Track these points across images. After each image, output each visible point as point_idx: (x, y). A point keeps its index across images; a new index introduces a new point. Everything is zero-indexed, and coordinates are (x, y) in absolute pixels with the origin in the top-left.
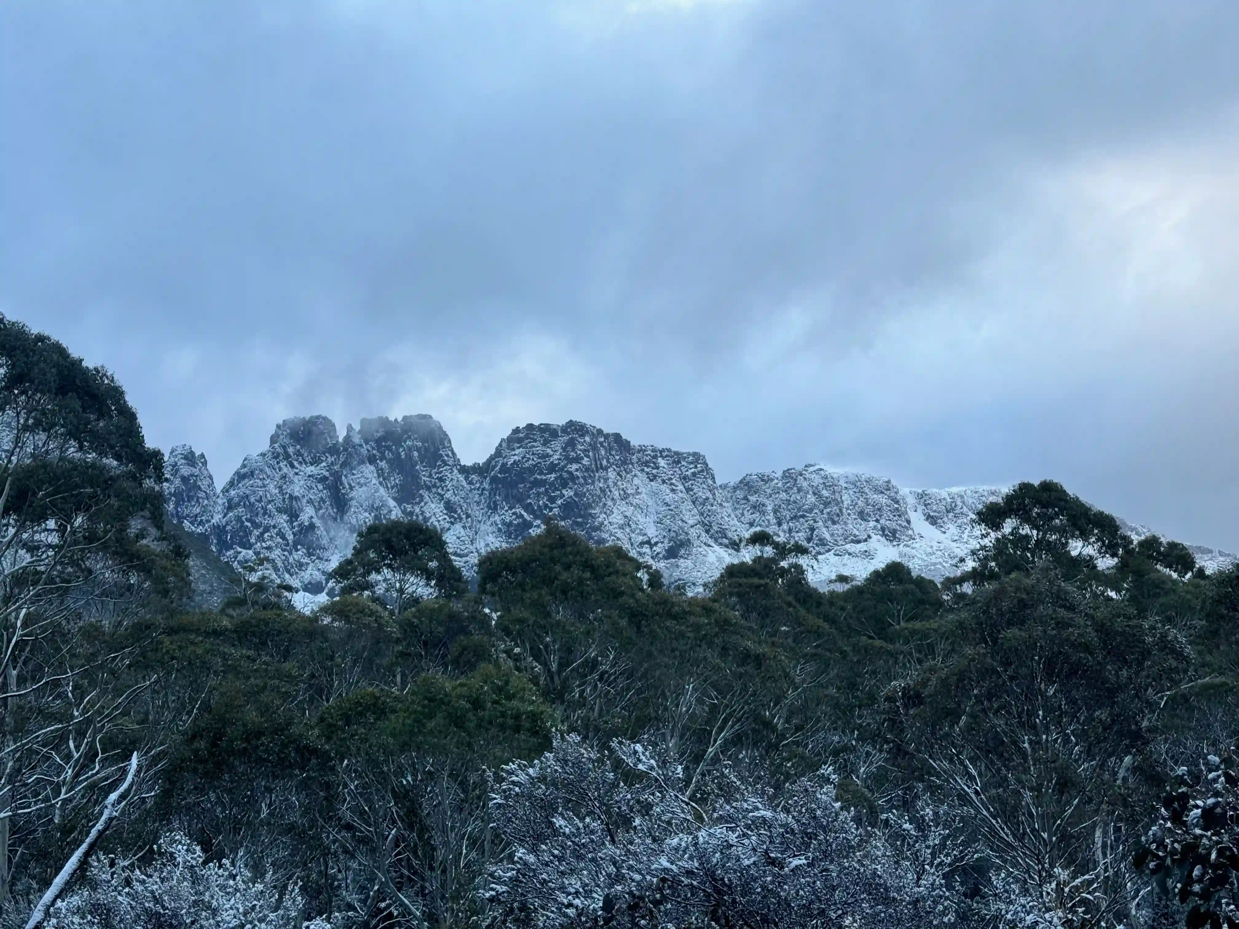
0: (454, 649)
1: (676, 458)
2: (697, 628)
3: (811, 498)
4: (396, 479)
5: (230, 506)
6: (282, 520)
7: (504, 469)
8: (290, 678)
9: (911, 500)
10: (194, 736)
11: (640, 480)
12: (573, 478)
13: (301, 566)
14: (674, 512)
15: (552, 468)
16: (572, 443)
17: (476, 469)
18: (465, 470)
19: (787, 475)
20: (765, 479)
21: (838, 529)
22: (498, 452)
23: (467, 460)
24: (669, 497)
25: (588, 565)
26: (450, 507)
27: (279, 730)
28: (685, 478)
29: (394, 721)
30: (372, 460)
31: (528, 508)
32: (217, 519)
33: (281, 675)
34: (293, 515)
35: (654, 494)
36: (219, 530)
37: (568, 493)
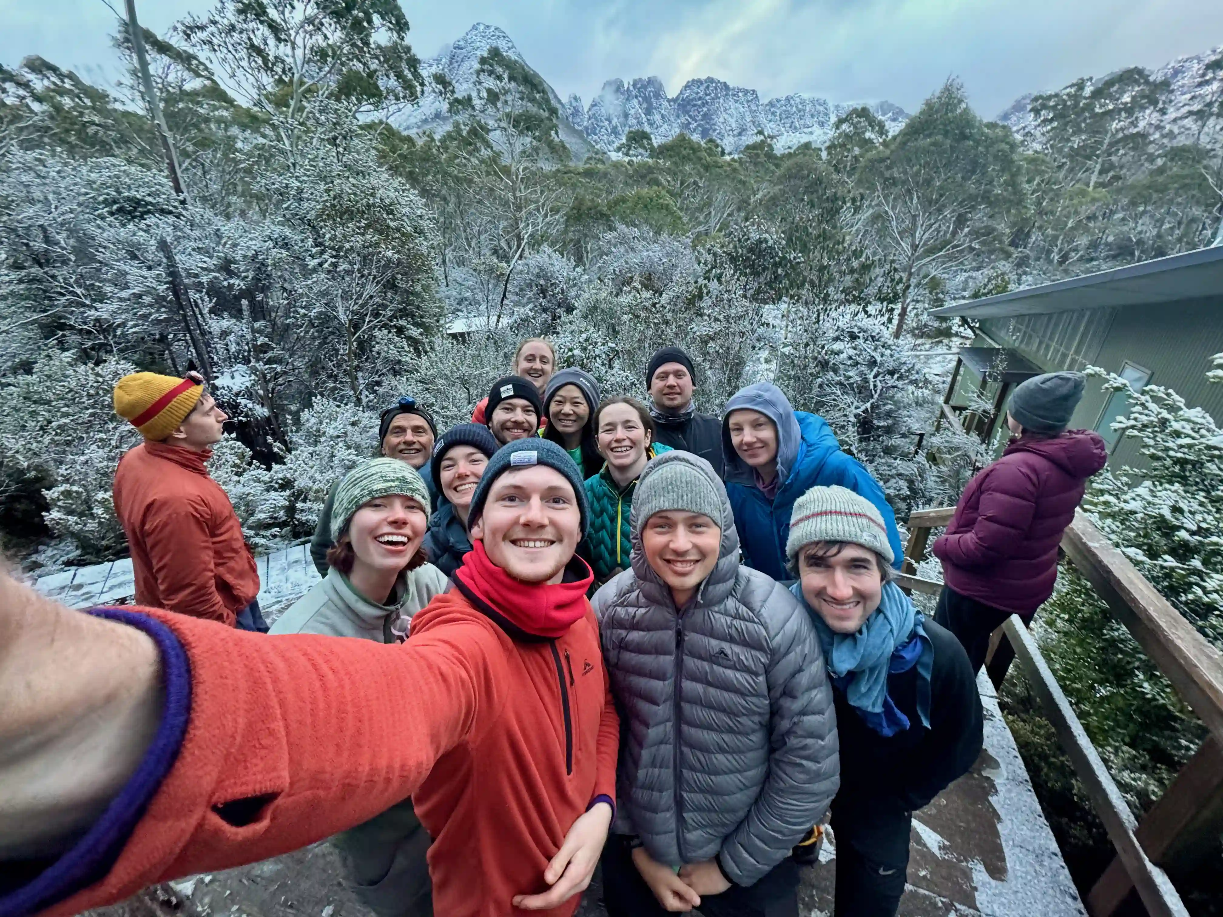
0: (648, 179)
1: (746, 92)
2: (725, 171)
3: (794, 109)
4: (645, 105)
5: (590, 119)
6: (607, 123)
7: (683, 100)
8: (600, 190)
9: (832, 109)
10: (573, 209)
11: (731, 103)
12: (707, 103)
13: (613, 142)
14: (743, 117)
15: (700, 98)
16: (708, 87)
17: (675, 100)
18: (669, 101)
19: (788, 99)
20: (778, 101)
21: (802, 122)
22: (681, 93)
23: (670, 97)
24: (742, 110)
25: (692, 148)
26: (663, 116)
27: (596, 207)
28: (748, 101)
29: (629, 204)
30: (636, 97)
31: (690, 116)
32: (585, 124)
33: (597, 188)
34: (610, 122)
35: (736, 109)
36: (587, 128)
37: (705, 109)
